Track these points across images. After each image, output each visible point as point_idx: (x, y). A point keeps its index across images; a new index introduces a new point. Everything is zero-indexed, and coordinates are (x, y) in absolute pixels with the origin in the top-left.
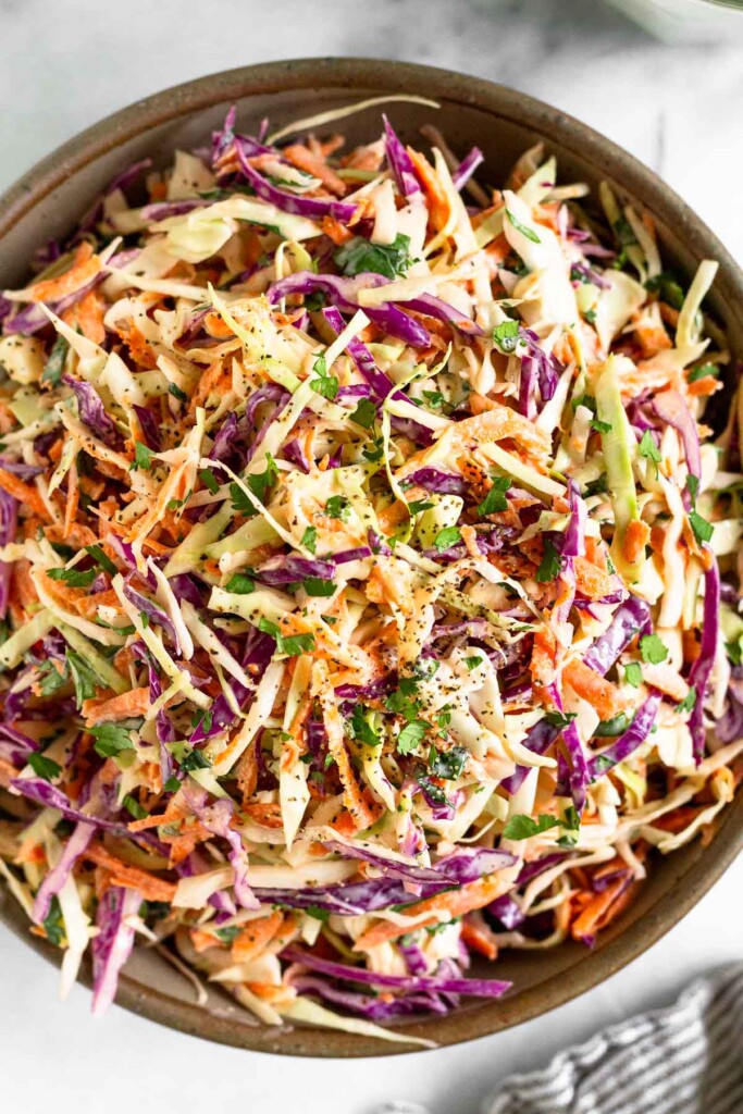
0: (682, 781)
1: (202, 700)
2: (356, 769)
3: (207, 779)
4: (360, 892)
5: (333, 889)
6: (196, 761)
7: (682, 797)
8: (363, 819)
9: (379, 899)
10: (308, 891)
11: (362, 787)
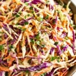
0: (72, 58)
1: (12, 38)
2: (32, 47)
3: (13, 50)
4: (33, 68)
5: (29, 68)
6: (12, 47)
7: (72, 59)
8: (33, 54)
9: (35, 69)
10: (26, 68)
11: (33, 50)
